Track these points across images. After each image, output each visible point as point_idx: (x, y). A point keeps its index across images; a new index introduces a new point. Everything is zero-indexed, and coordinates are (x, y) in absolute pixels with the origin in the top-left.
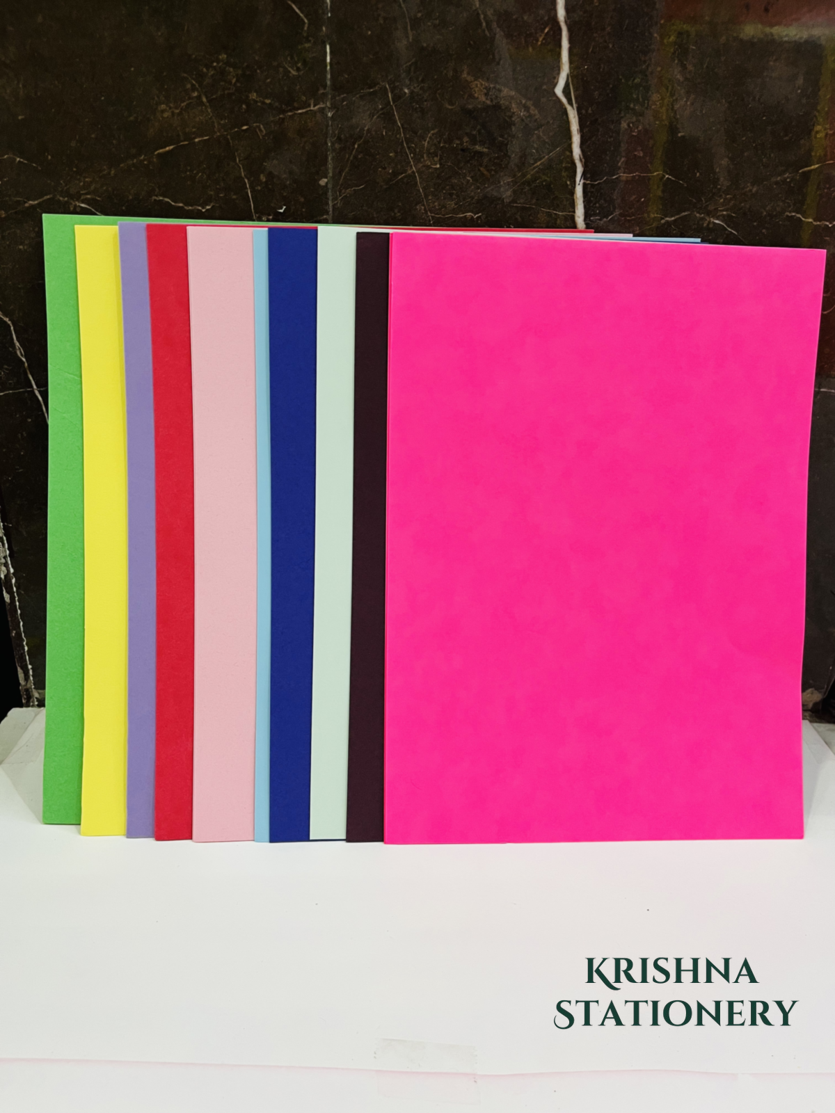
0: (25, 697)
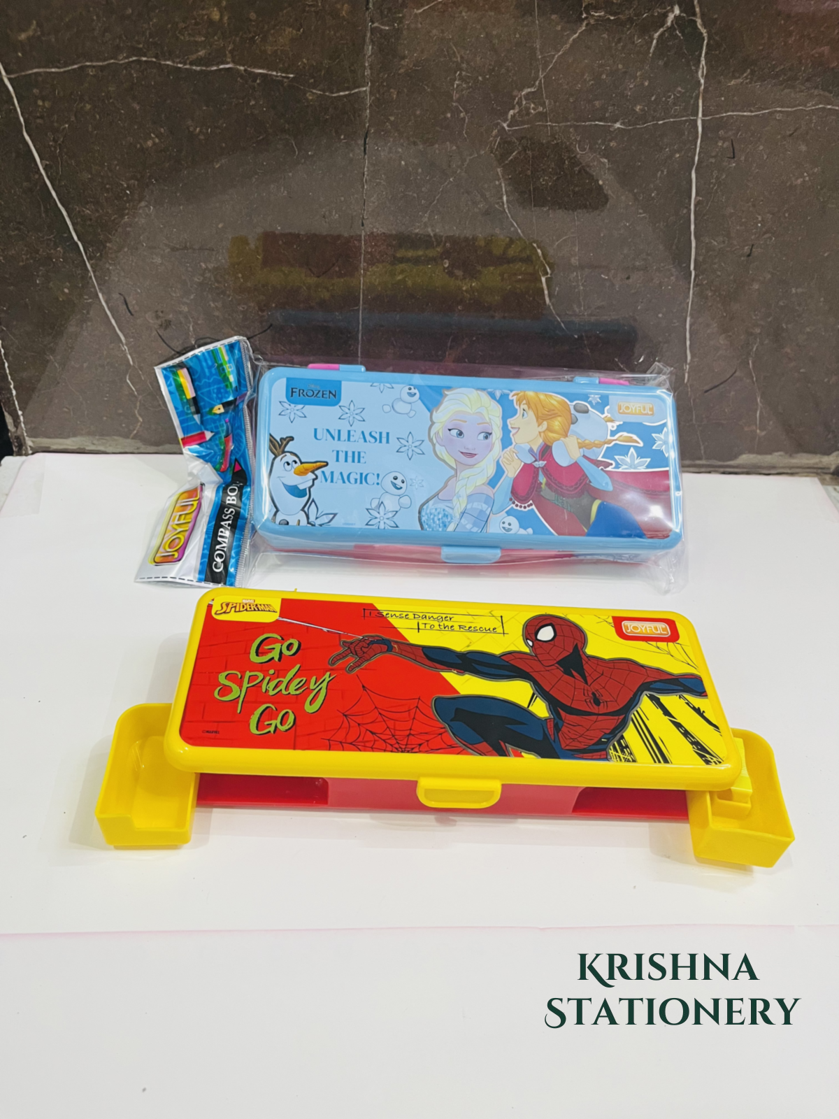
0: (16, 444)
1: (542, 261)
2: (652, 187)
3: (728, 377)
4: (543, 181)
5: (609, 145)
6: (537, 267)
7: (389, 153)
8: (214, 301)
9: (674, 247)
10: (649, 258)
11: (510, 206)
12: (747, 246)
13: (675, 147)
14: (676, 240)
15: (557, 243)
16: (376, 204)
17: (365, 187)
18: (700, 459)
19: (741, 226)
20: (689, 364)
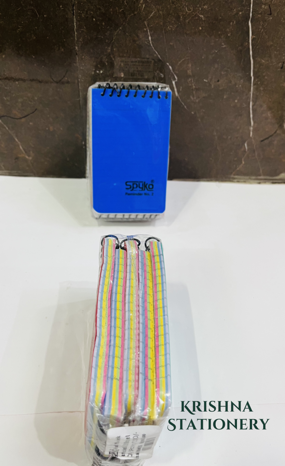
1: (172, 73)
2: (228, 30)
3: (273, 133)
4: (170, 28)
5: (203, 8)
6: (170, 76)
7: (87, 14)
8: (6, 97)
9: (242, 64)
10: (229, 70)
11: (153, 42)
12: (279, 63)
13: (239, 8)
14: (242, 60)
15: (179, 63)
16: (82, 42)
17: (76, 33)
18: (260, 175)
19: (277, 52)
20: (253, 127)
